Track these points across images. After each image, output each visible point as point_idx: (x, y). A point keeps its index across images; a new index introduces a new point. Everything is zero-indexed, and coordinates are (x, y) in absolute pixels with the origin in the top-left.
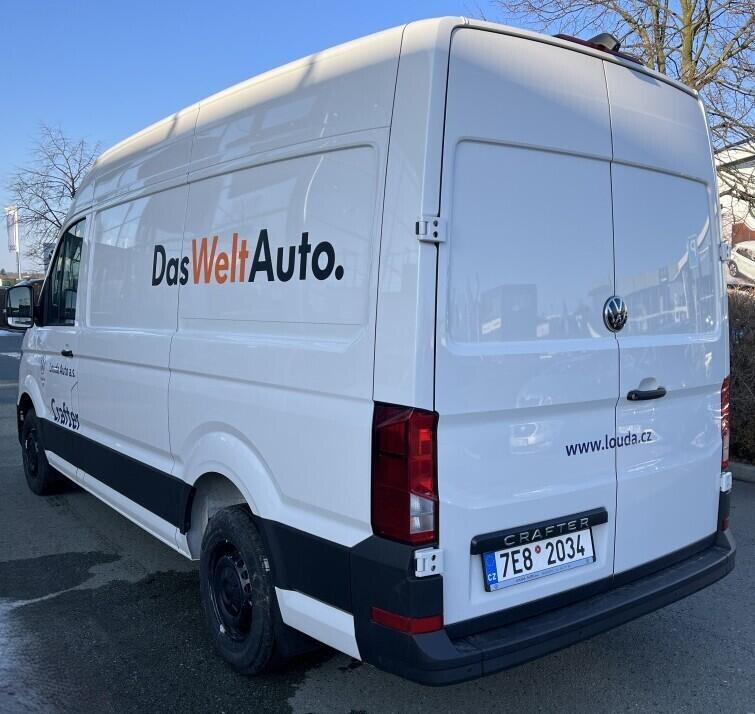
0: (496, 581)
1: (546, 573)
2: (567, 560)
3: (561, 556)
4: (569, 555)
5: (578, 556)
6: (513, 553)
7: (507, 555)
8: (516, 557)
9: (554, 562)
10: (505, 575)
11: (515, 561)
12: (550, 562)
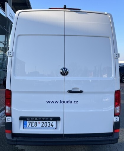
0: (26, 127)
1: (40, 128)
3: (46, 126)
4: (48, 126)
5: (51, 127)
6: (32, 122)
7: (30, 122)
9: (43, 126)
10: (29, 126)
11: (32, 124)
12: (42, 126)
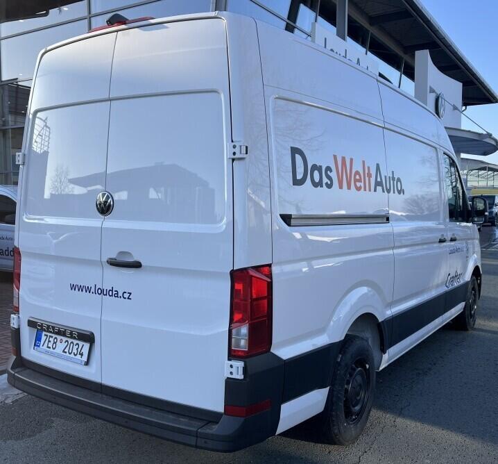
0: (39, 346)
1: (59, 356)
2: (72, 355)
3: (70, 351)
4: (74, 353)
5: (78, 356)
6: (50, 336)
7: (47, 336)
8: (51, 339)
9: (66, 352)
10: (43, 345)
11: (49, 341)
12: (64, 351)
